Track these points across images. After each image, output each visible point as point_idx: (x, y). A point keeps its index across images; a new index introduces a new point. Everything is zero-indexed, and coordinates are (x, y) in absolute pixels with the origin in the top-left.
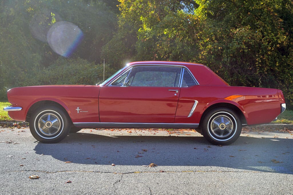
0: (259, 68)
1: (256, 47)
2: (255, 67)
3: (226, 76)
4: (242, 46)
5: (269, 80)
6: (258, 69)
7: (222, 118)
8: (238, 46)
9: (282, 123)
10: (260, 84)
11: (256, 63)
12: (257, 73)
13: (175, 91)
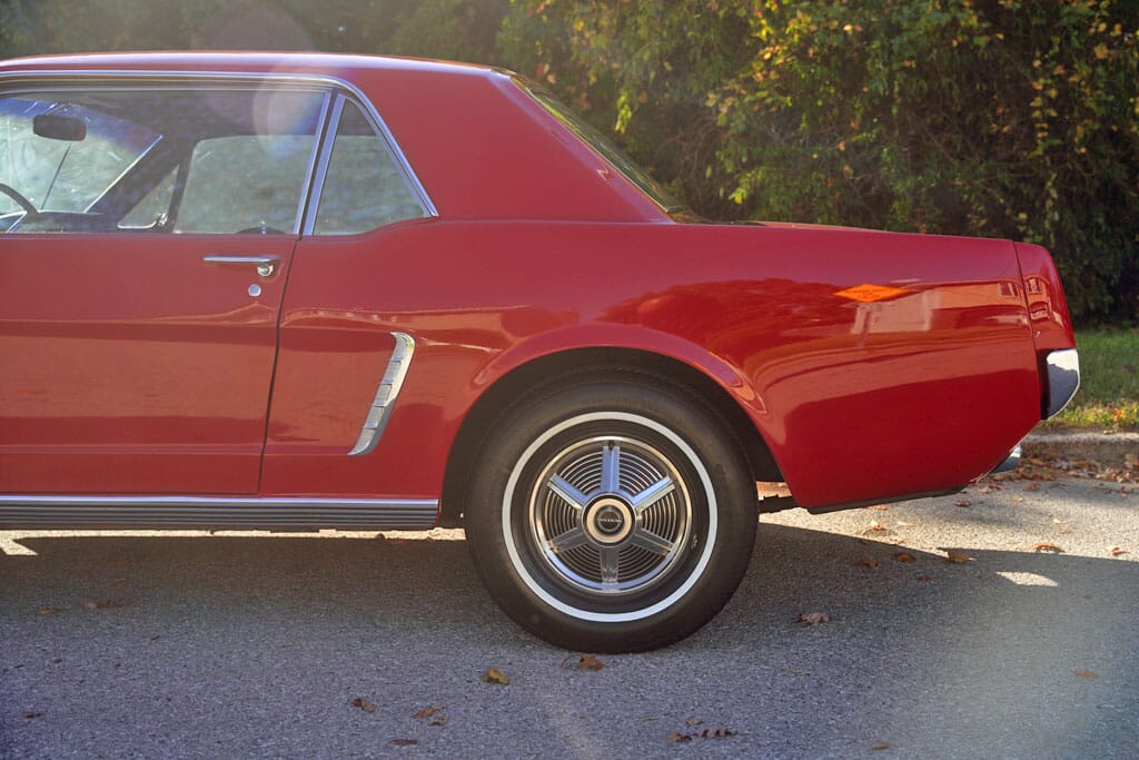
0: (1045, 125)
1: (1035, 21)
2: (1030, 125)
3: (889, 170)
4: (959, 15)
5: (1096, 183)
6: (1042, 130)
7: (613, 460)
8: (939, 15)
9: (1116, 426)
10: (1049, 203)
11: (1032, 104)
12: (1039, 152)
13: (253, 267)
